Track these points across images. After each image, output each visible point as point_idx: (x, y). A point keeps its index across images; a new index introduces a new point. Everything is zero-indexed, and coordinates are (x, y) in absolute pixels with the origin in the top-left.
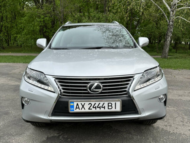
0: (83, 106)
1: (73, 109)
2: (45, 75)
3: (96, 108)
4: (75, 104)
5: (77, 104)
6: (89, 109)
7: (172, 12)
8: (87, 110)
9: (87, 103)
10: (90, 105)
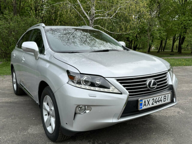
0: (148, 102)
1: (141, 107)
2: (104, 78)
3: (156, 102)
4: (144, 101)
5: (145, 102)
6: (152, 104)
7: (91, 21)
8: (151, 106)
9: (151, 99)
10: (153, 100)
